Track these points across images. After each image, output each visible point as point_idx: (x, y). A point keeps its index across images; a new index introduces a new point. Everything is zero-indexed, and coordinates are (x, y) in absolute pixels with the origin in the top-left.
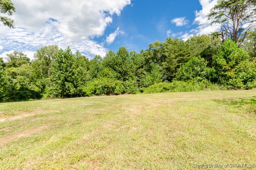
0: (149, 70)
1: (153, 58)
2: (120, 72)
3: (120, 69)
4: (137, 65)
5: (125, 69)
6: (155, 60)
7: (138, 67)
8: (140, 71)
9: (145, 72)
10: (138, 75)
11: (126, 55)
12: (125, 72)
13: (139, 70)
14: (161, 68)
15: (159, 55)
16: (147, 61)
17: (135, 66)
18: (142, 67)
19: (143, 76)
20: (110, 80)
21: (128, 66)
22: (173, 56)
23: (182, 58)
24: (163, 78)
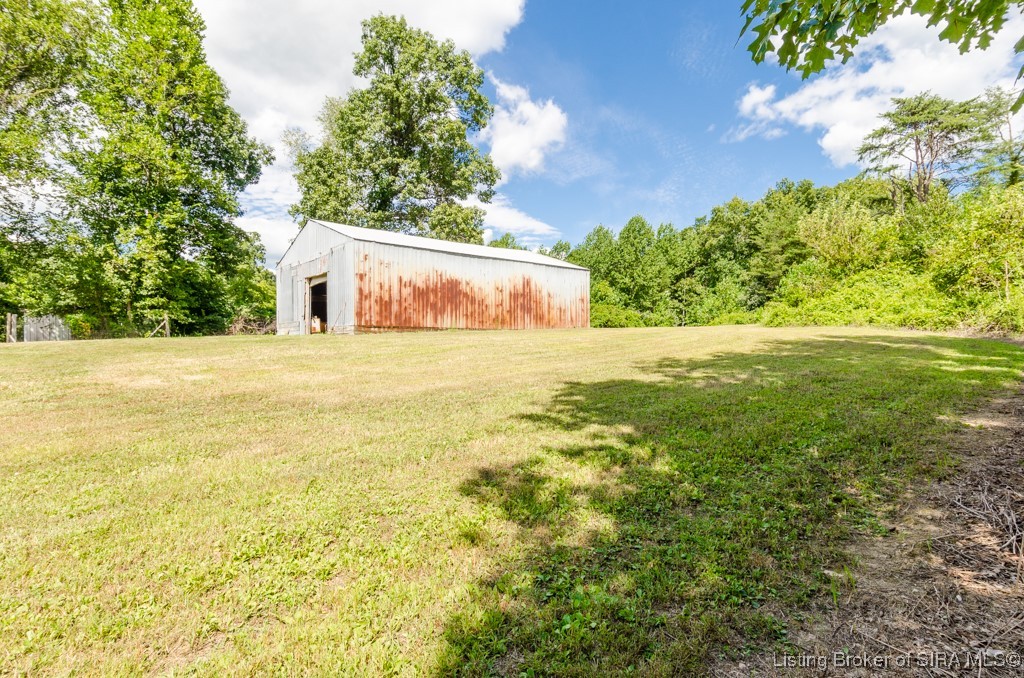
0: (712, 281)
1: (723, 248)
2: (626, 290)
3: (627, 280)
4: (676, 266)
5: (641, 281)
6: (730, 254)
7: (678, 273)
8: (685, 283)
9: (700, 288)
10: (680, 296)
11: (644, 242)
12: (643, 287)
13: (683, 281)
14: (745, 276)
15: (741, 240)
16: (706, 255)
17: (670, 272)
18: (691, 272)
19: (696, 298)
20: (614, 310)
21: (652, 271)
22: (774, 247)
23: (799, 252)
24: (749, 303)
